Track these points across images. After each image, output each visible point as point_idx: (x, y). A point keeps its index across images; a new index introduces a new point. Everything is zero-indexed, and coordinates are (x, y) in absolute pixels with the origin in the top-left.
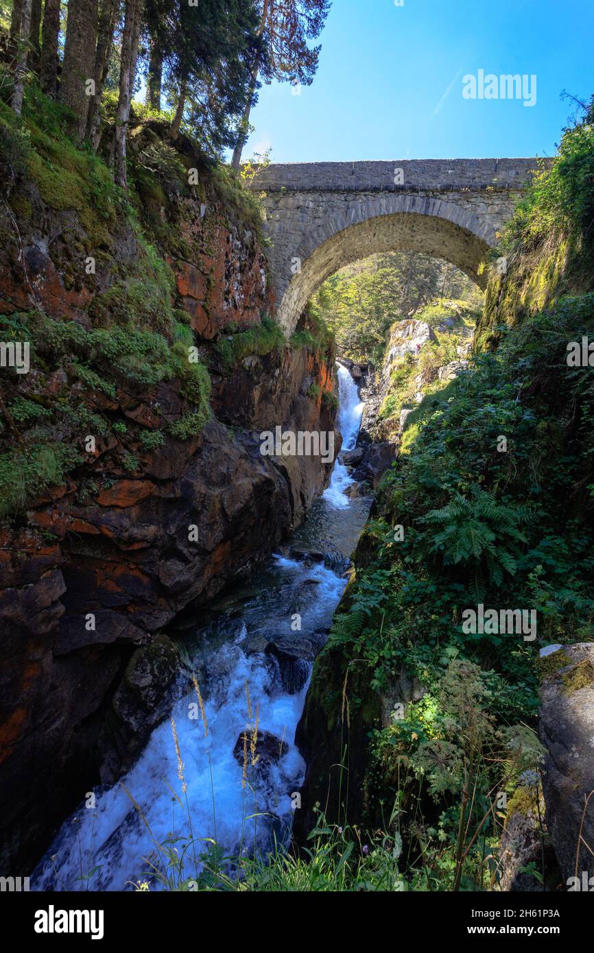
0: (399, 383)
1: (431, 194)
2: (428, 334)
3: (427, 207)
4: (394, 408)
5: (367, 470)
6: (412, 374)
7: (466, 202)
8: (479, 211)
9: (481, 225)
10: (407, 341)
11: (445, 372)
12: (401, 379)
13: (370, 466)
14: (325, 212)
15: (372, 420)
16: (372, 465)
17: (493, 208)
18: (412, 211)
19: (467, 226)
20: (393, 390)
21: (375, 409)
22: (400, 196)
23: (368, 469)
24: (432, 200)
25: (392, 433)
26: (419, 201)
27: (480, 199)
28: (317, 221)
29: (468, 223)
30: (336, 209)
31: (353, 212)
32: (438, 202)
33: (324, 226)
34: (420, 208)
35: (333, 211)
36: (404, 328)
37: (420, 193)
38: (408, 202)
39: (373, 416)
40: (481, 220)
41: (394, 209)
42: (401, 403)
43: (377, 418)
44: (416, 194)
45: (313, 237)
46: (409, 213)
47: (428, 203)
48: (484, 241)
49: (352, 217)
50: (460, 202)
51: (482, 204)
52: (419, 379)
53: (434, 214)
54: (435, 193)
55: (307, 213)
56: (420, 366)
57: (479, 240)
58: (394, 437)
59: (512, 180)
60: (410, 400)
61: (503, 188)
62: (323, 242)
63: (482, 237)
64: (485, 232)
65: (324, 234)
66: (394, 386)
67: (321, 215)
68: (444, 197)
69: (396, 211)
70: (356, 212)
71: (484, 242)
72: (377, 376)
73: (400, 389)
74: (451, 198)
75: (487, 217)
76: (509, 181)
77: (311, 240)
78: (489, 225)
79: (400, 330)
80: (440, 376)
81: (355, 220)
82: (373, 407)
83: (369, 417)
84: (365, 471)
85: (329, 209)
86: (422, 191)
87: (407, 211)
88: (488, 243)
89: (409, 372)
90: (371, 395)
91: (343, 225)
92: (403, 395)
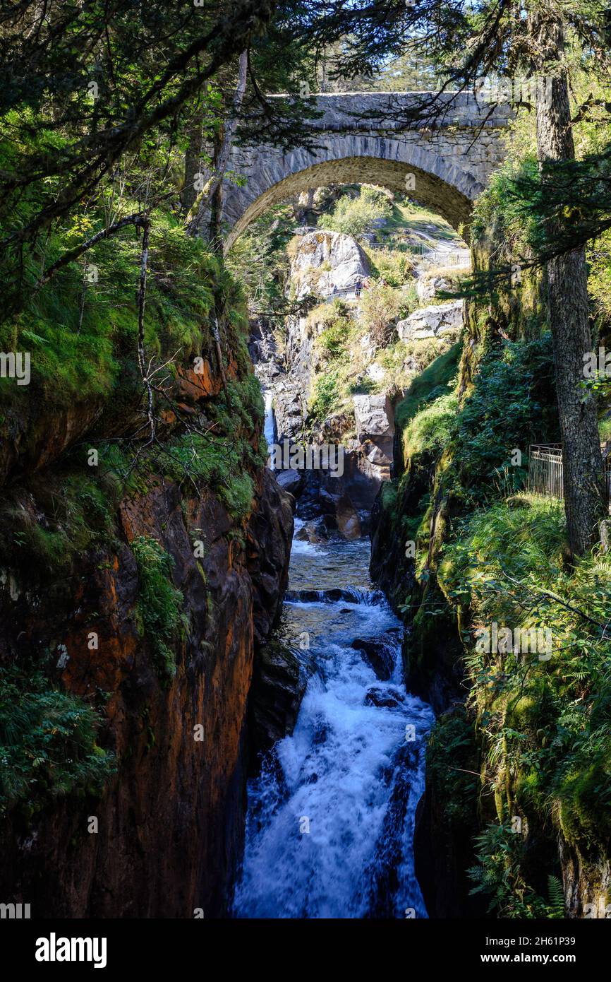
0: (334, 350)
1: (385, 134)
2: (357, 257)
3: (383, 149)
4: (335, 395)
5: (320, 500)
6: (352, 333)
7: (427, 143)
8: (444, 152)
9: (448, 169)
10: (325, 273)
11: (408, 328)
12: (335, 344)
13: (323, 493)
14: (255, 158)
15: (295, 420)
16: (327, 490)
17: (458, 149)
18: (366, 154)
19: (433, 171)
20: (324, 364)
21: (296, 400)
22: (348, 138)
23: (324, 497)
24: (387, 141)
25: (346, 436)
26: (372, 142)
27: (442, 139)
28: (246, 170)
29: (434, 166)
30: (268, 154)
31: (293, 158)
32: (395, 143)
33: (256, 176)
34: (374, 151)
35: (265, 157)
36: (314, 248)
37: (371, 133)
38: (359, 145)
39: (297, 413)
40: (447, 163)
41: (343, 153)
42: (346, 386)
43: (305, 414)
44: (367, 134)
45: (243, 192)
46: (362, 157)
47: (383, 144)
48: (456, 188)
49: (292, 165)
50: (420, 143)
51: (446, 145)
52: (365, 342)
53: (393, 158)
54: (389, 133)
55: (231, 161)
56: (362, 320)
57: (448, 186)
58: (350, 441)
59: (474, 117)
60: (361, 379)
61: (467, 126)
62: (258, 196)
63: (452, 183)
64: (454, 176)
65: (258, 188)
66: (326, 358)
67: (250, 162)
68: (401, 137)
69: (346, 155)
70: (296, 158)
71: (454, 188)
72: (278, 338)
73: (335, 363)
74: (409, 137)
75: (454, 158)
76: (472, 118)
77: (242, 196)
78: (457, 168)
79: (307, 252)
80: (400, 335)
81: (296, 167)
82: (292, 397)
83: (289, 415)
84: (317, 502)
85: (260, 154)
86: (373, 130)
87: (359, 154)
88: (460, 190)
89: (345, 330)
90: (275, 375)
91: (281, 175)
92: (345, 371)
